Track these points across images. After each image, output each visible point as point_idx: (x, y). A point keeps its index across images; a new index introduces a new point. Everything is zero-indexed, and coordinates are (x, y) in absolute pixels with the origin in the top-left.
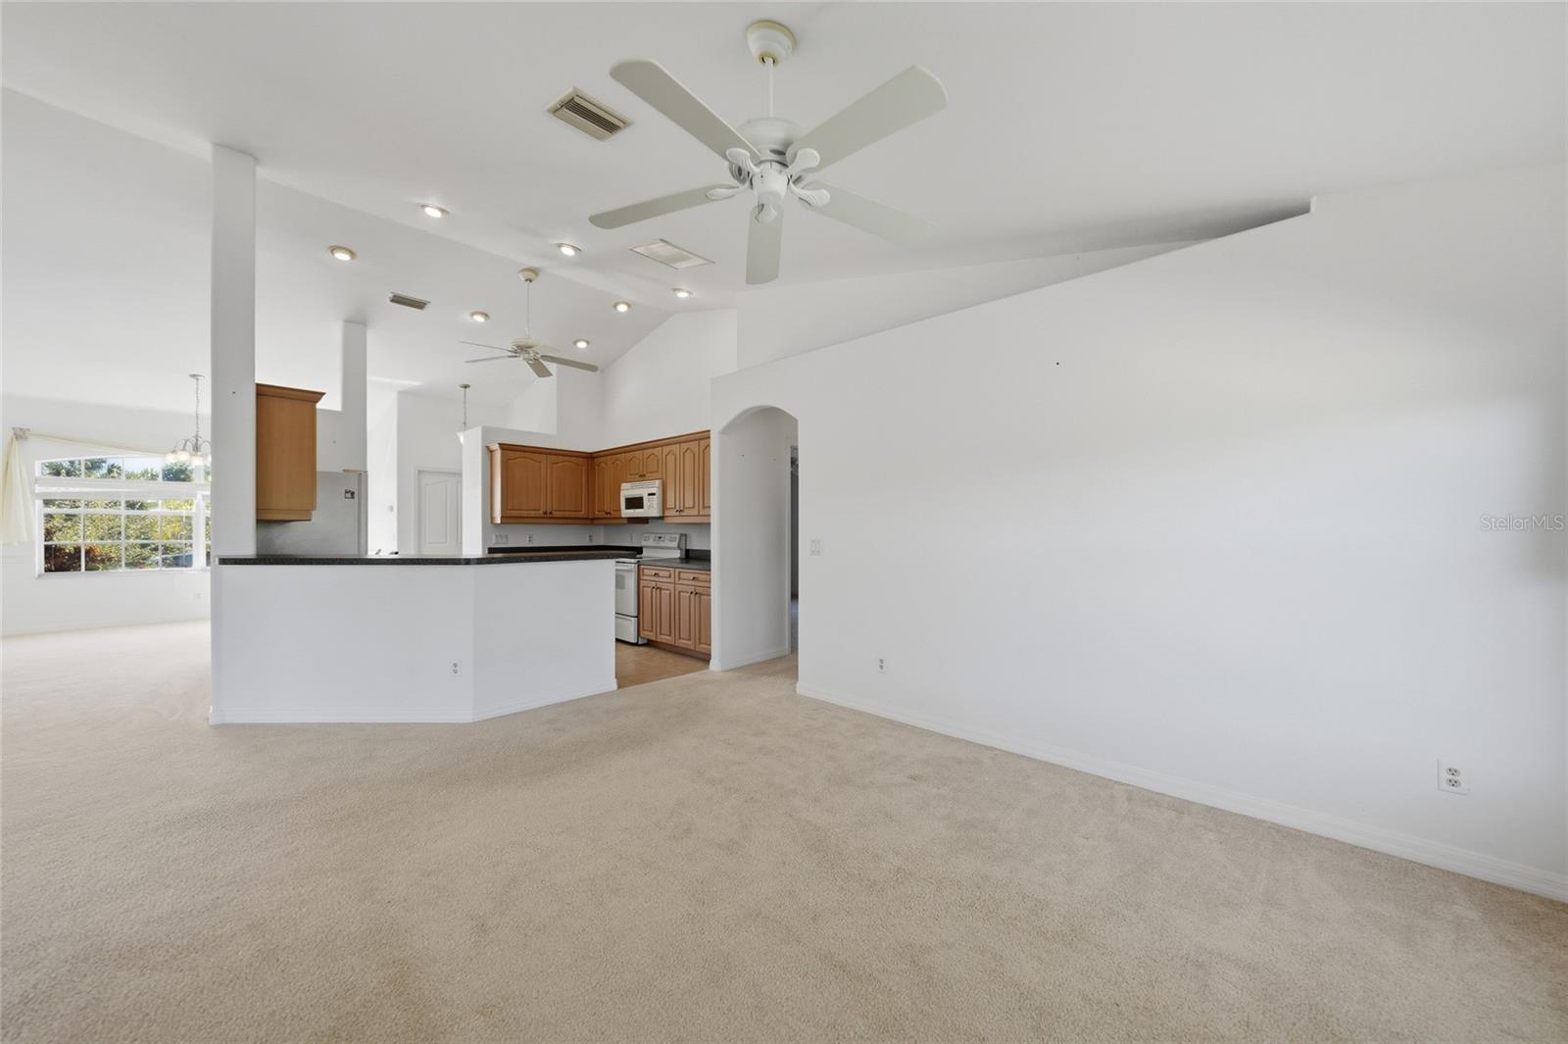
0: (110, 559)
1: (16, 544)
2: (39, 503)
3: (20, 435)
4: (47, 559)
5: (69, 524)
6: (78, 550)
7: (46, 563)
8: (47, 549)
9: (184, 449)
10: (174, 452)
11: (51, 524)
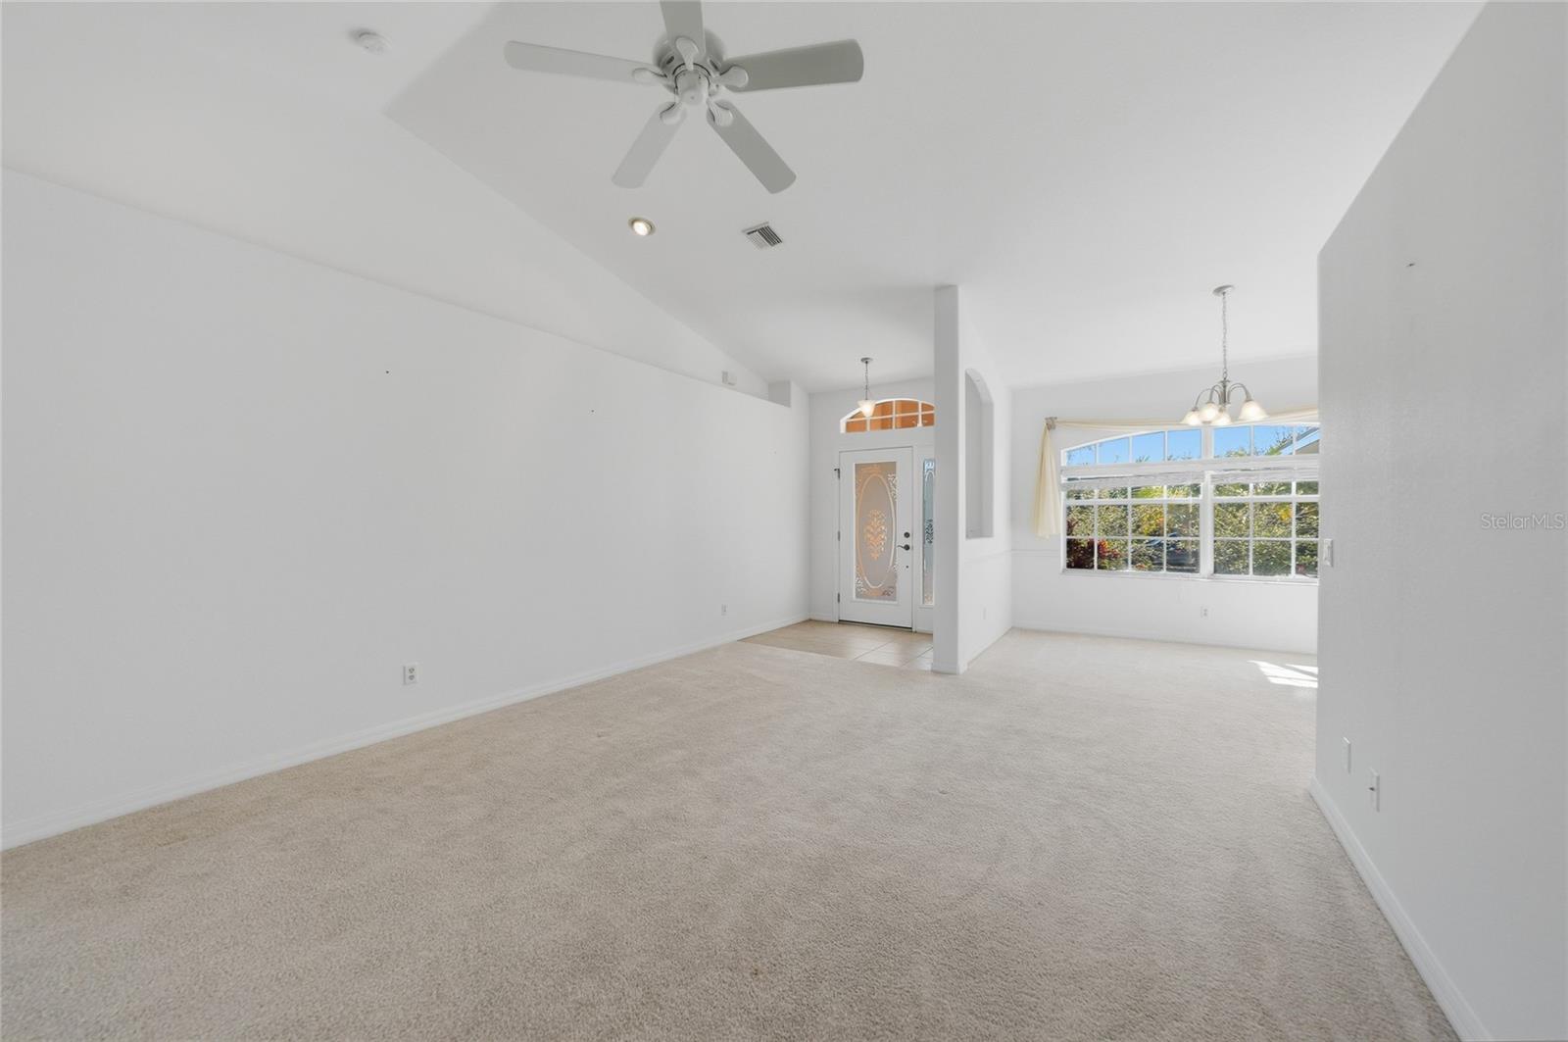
0: (1115, 556)
1: (1048, 537)
2: (1063, 494)
3: (1051, 425)
4: (1070, 552)
5: (1083, 516)
6: (1091, 544)
7: (1068, 557)
8: (1070, 543)
9: (1210, 401)
10: (1195, 409)
11: (1070, 517)
